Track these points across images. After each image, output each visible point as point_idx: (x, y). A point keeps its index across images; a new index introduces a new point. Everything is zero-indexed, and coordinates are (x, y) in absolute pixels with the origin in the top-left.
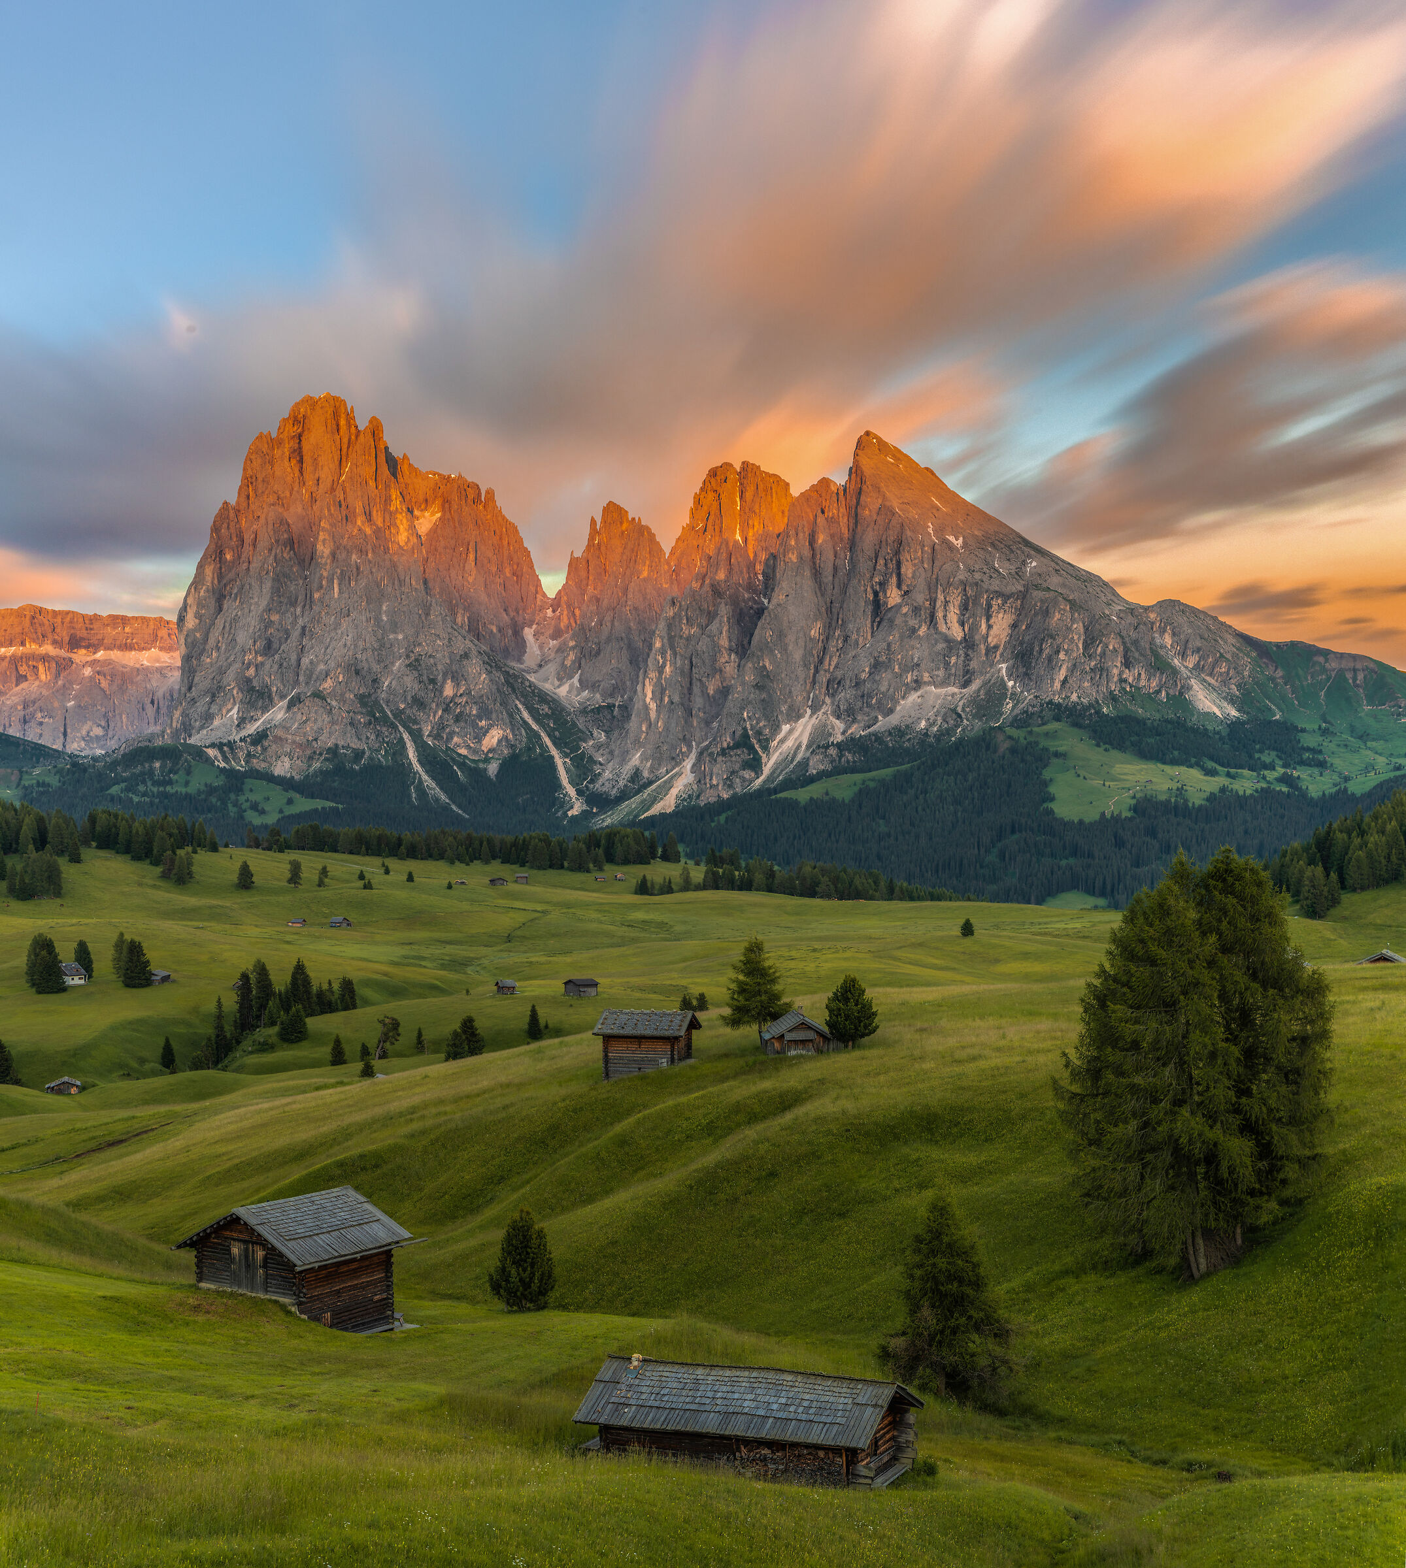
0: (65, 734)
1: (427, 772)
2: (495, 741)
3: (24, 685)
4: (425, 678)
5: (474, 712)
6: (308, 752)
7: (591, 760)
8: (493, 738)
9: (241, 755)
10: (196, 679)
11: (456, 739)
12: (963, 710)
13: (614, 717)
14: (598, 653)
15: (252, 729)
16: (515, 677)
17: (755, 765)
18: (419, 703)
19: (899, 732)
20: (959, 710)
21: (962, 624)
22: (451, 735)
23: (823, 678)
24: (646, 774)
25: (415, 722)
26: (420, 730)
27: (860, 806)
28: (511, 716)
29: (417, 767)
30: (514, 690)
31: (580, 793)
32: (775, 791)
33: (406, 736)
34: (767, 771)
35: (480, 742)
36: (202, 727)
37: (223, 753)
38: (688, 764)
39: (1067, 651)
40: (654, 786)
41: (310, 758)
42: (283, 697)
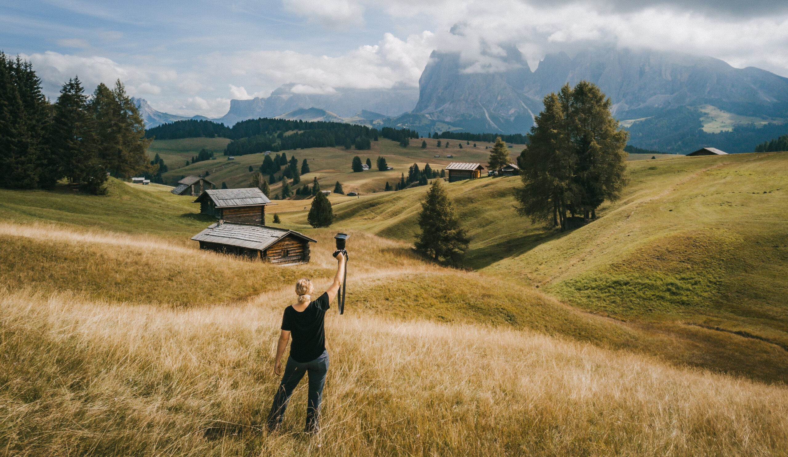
1: (491, 120)
4: (492, 95)
5: (507, 104)
8: (512, 111)
9: (436, 116)
10: (424, 97)
11: (501, 111)
14: (547, 88)
15: (440, 109)
16: (521, 94)
18: (490, 102)
19: (648, 108)
20: (670, 101)
23: (622, 93)
25: (488, 107)
26: (490, 109)
27: (633, 129)
28: (519, 104)
29: (488, 119)
30: (520, 97)
33: (485, 111)
35: (508, 112)
36: (425, 109)
37: (431, 116)
41: (456, 117)
42: (449, 101)
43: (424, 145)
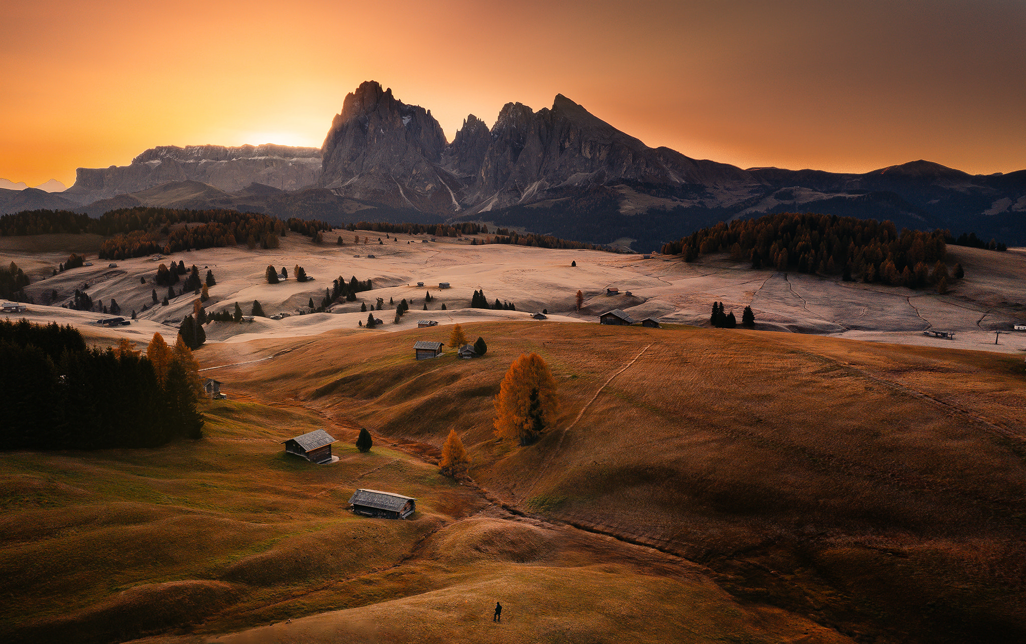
0: (282, 184)
2: (430, 188)
3: (268, 168)
7: (463, 194)
12: (590, 180)
13: (471, 180)
14: (465, 161)
15: (347, 184)
17: (519, 196)
18: (404, 176)
19: (568, 186)
21: (591, 154)
22: (414, 186)
23: (542, 170)
24: (482, 198)
28: (435, 180)
31: (459, 204)
32: (526, 204)
34: (523, 197)
37: (336, 191)
38: (496, 195)
39: (626, 162)
40: (483, 203)
42: (357, 174)
43: (340, 241)
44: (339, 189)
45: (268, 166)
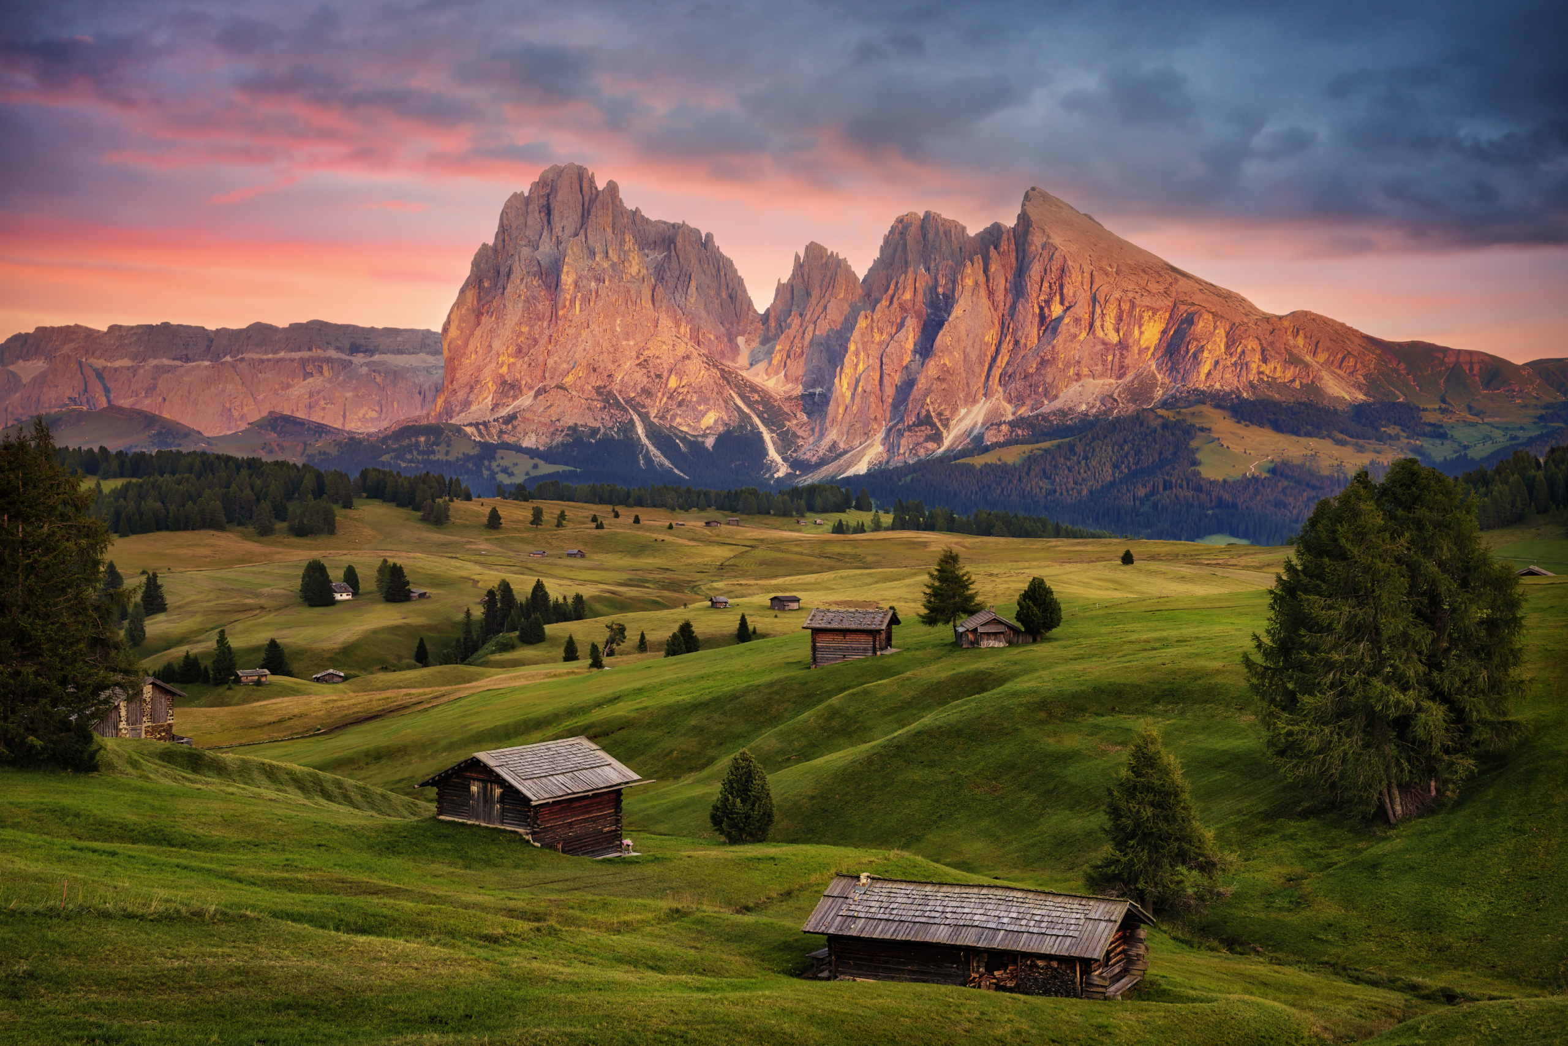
0: (344, 416)
1: (653, 444)
2: (711, 422)
3: (310, 380)
4: (652, 374)
5: (695, 399)
6: (552, 429)
7: (795, 435)
8: (710, 419)
9: (494, 431)
10: (458, 375)
11: (678, 420)
12: (1119, 395)
13: (814, 403)
15: (504, 412)
16: (730, 373)
17: (937, 438)
18: (647, 392)
19: (1062, 413)
20: (1115, 396)
21: (1118, 331)
22: (673, 417)
23: (997, 373)
24: (842, 445)
25: (644, 407)
26: (647, 413)
27: (1029, 469)
28: (726, 402)
29: (645, 440)
30: (729, 383)
31: (785, 459)
32: (956, 458)
33: (635, 417)
34: (947, 443)
35: (699, 421)
36: (461, 411)
37: (479, 431)
38: (880, 435)
39: (1210, 351)
40: (848, 455)
41: (554, 434)
42: (531, 388)
43: (494, 522)
44: (485, 424)
45: (311, 375)
